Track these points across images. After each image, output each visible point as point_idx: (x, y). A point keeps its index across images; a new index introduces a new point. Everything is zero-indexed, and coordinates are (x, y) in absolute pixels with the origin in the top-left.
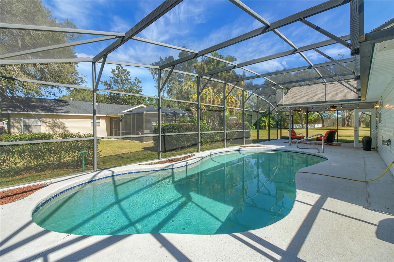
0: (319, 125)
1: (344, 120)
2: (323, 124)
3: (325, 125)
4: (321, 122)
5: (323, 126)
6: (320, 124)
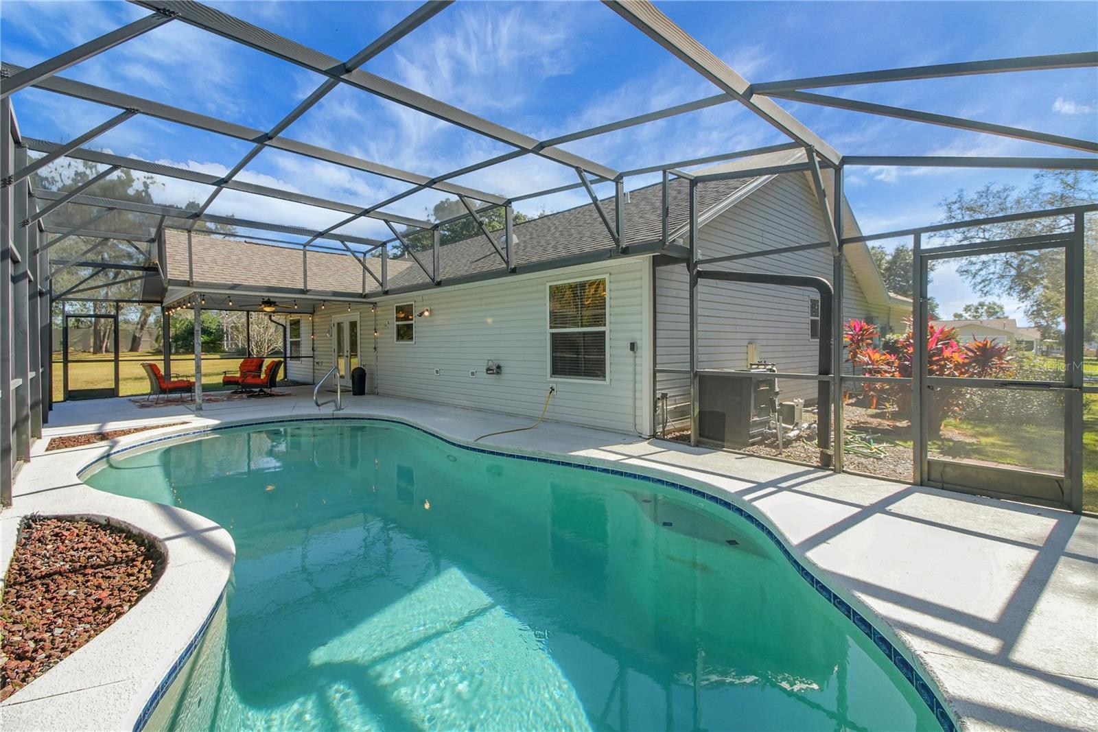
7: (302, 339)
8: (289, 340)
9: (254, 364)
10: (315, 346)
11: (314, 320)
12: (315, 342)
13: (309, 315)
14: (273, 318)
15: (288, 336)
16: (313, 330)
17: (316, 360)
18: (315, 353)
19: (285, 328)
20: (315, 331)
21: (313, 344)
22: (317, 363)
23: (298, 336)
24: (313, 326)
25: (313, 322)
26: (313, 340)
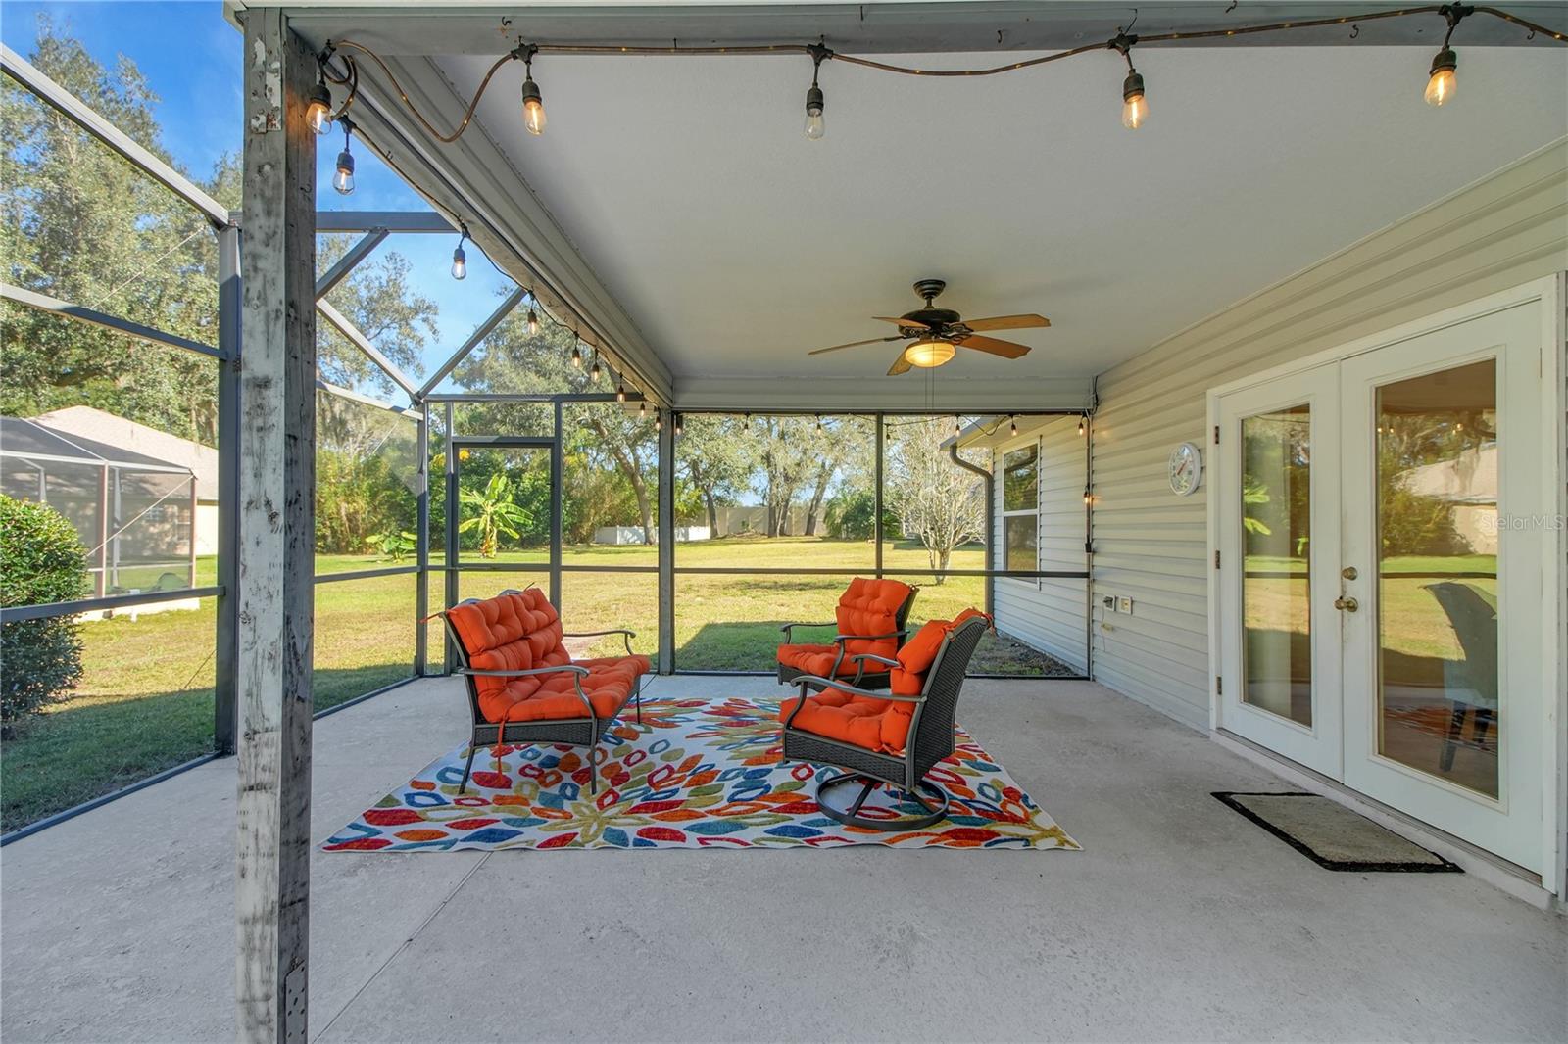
0: (701, 529)
1: (775, 512)
2: (712, 526)
3: (719, 532)
4: (707, 521)
5: (714, 533)
6: (704, 525)
7: (1044, 509)
8: (1001, 513)
9: (878, 604)
10: (1096, 533)
11: (1095, 438)
12: (1096, 519)
13: (1078, 419)
14: (964, 454)
15: (999, 503)
16: (1090, 473)
17: (1102, 590)
18: (1097, 560)
19: (990, 480)
20: (1096, 479)
21: (1090, 526)
22: (1109, 601)
23: (1031, 500)
24: (1090, 459)
25: (1090, 445)
26: (1090, 512)
